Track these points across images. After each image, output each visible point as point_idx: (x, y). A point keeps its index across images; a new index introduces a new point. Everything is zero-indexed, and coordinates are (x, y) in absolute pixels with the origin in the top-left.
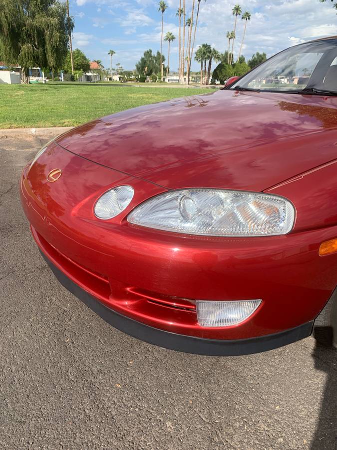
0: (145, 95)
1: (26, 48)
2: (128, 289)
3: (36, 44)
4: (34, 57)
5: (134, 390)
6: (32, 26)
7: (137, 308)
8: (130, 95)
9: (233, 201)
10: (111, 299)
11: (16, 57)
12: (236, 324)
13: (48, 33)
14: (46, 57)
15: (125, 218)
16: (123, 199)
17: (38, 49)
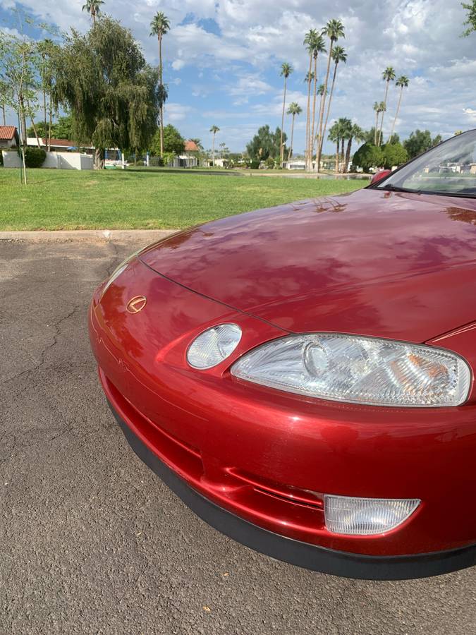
0: (257, 189)
1: (103, 123)
2: (228, 470)
3: (117, 118)
4: (112, 135)
5: (229, 617)
6: (112, 96)
7: (238, 497)
8: (237, 189)
9: (381, 354)
10: (202, 481)
11: (89, 135)
12: (382, 532)
13: (132, 105)
14: (128, 135)
15: (229, 370)
16: (226, 342)
17: (119, 125)
